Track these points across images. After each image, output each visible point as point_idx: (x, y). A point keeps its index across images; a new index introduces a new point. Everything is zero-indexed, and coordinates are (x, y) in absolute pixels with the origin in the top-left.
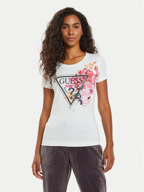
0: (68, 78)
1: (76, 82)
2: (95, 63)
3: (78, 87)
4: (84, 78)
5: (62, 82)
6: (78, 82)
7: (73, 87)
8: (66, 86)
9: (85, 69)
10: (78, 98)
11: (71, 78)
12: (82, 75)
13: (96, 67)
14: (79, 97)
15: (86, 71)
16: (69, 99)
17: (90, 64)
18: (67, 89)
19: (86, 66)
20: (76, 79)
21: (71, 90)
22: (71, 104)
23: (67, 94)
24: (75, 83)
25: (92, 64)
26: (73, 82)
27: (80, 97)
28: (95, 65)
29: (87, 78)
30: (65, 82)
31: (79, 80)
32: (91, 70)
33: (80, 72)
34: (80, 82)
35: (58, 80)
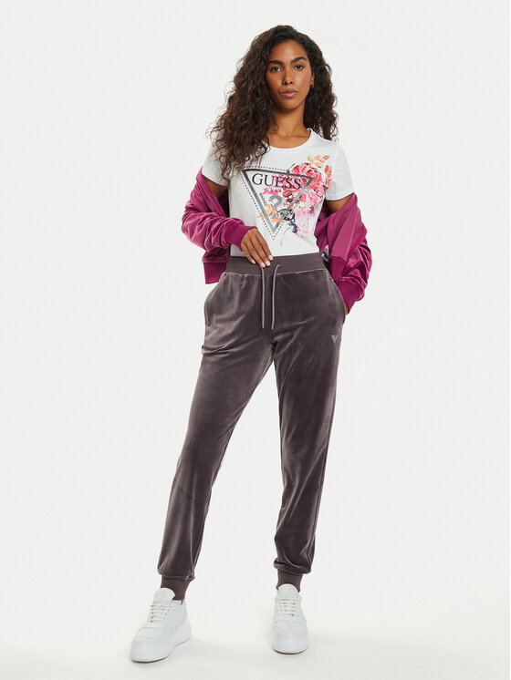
0: (270, 175)
1: (288, 185)
2: (326, 158)
3: (290, 197)
4: (304, 180)
5: (257, 179)
6: (291, 186)
7: (280, 195)
8: (266, 190)
9: (308, 164)
10: (288, 219)
11: (278, 175)
12: (301, 174)
13: (327, 167)
14: (291, 217)
15: (308, 168)
16: (270, 217)
17: (317, 158)
18: (267, 196)
19: (309, 159)
20: (287, 180)
21: (275, 201)
22: (274, 230)
23: (266, 208)
24: (284, 187)
25: (321, 158)
26: (280, 184)
27: (293, 218)
28: (326, 163)
29: (310, 182)
30: (263, 181)
31: (293, 183)
32: (318, 169)
33: (297, 168)
34: (297, 186)
35: (250, 174)
